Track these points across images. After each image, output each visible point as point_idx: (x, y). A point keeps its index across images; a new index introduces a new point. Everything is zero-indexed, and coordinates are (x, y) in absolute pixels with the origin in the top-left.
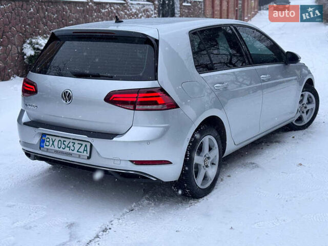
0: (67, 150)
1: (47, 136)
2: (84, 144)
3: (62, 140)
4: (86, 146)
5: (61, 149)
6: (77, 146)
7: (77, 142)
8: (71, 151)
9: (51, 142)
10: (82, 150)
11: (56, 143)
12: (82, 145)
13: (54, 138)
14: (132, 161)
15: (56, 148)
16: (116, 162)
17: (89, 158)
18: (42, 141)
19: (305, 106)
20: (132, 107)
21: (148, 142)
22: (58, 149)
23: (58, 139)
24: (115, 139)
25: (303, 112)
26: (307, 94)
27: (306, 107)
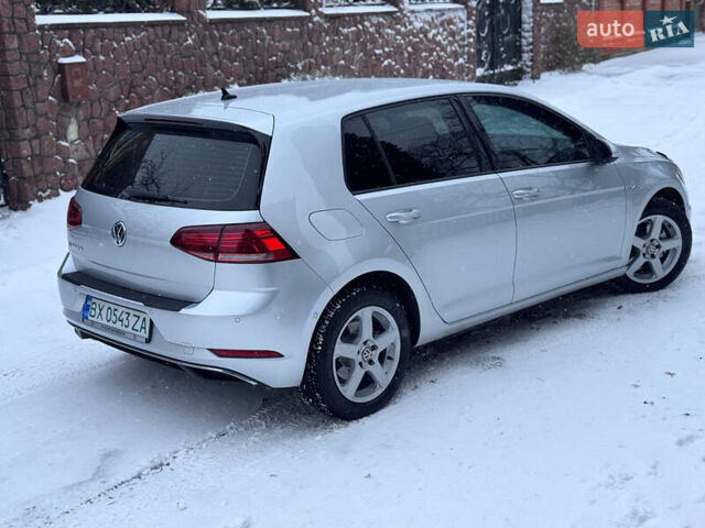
0: (118, 325)
1: (94, 300)
2: (142, 316)
3: (113, 307)
4: (144, 319)
5: (111, 324)
6: (133, 320)
7: (132, 312)
8: (124, 328)
9: (98, 310)
10: (138, 327)
11: (104, 312)
12: (139, 317)
13: (102, 303)
14: (211, 350)
15: (105, 322)
16: (187, 350)
17: (148, 341)
18: (86, 308)
19: (656, 243)
20: (211, 256)
21: (238, 318)
22: (106, 323)
23: (107, 305)
24: (183, 311)
25: (653, 256)
26: (659, 220)
27: (658, 247)
